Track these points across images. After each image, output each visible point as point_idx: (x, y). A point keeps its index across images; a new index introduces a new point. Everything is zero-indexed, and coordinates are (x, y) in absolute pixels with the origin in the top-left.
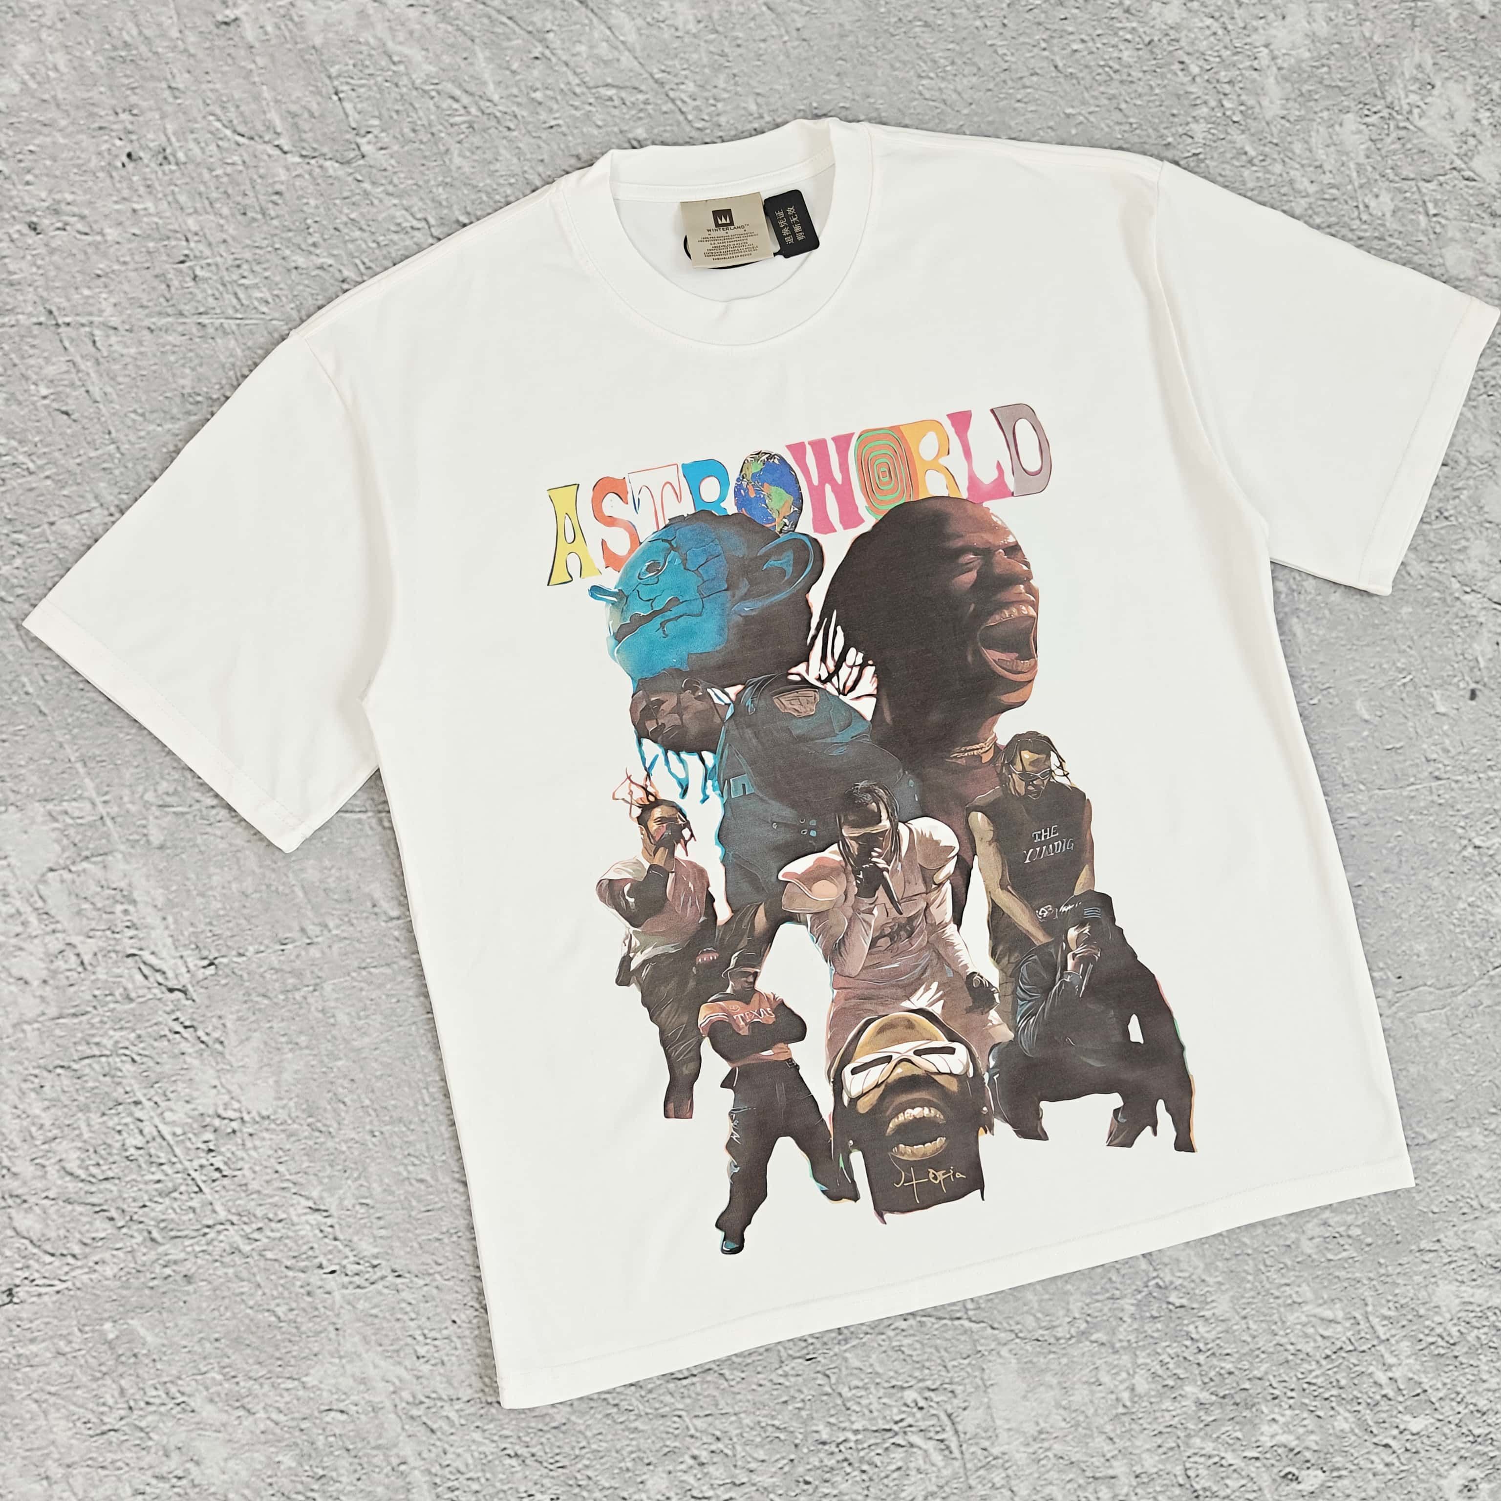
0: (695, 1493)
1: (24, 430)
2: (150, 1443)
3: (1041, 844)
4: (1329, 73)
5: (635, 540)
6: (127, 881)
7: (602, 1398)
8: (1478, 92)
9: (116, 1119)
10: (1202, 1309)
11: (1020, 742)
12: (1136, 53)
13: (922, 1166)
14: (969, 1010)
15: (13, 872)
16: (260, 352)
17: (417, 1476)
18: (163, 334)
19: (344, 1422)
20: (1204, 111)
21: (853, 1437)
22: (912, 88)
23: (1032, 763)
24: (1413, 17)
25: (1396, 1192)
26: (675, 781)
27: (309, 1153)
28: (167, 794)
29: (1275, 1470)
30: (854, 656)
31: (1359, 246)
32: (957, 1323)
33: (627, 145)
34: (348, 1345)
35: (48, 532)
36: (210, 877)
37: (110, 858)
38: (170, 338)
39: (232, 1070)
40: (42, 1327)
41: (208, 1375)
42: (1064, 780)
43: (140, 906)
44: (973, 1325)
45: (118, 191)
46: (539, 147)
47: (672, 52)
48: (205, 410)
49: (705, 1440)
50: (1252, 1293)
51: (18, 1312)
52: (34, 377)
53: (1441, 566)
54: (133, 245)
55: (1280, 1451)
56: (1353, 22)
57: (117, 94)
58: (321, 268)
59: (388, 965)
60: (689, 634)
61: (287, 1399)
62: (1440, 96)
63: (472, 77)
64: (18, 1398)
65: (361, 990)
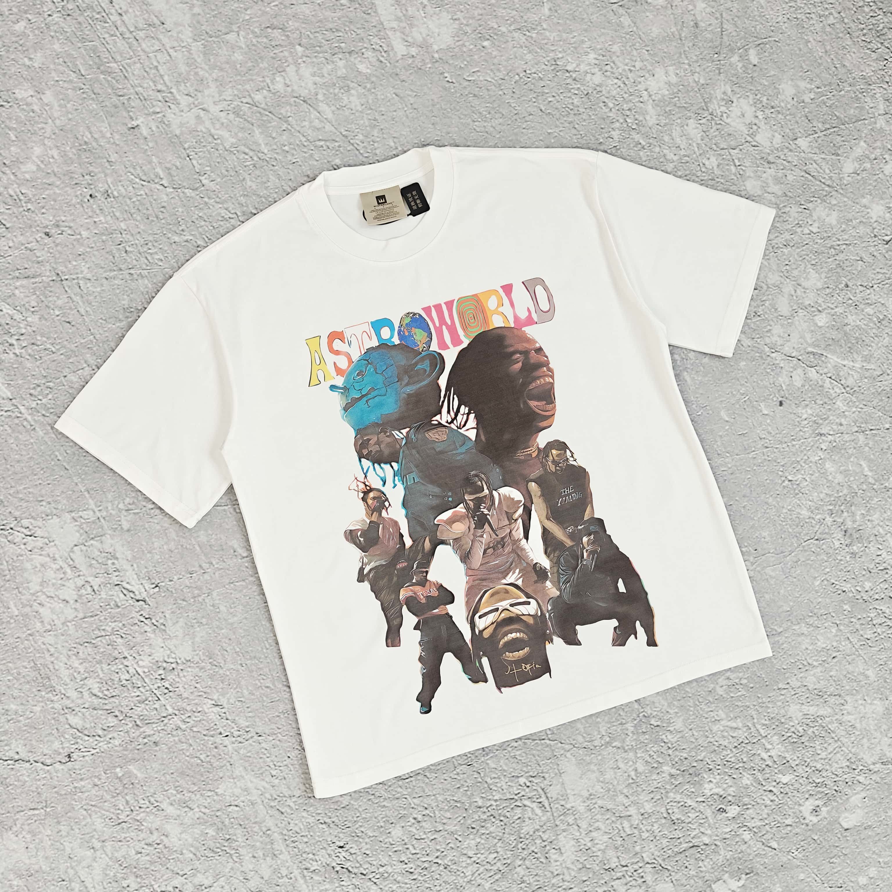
0: (417, 837)
1: (50, 332)
2: (143, 827)
3: (565, 496)
4: (679, 100)
5: (350, 361)
6: (113, 548)
7: (366, 791)
8: (755, 103)
9: (115, 666)
10: (668, 726)
11: (551, 445)
12: (581, 100)
13: (518, 662)
14: (536, 582)
15: (57, 547)
16: (160, 285)
17: (276, 836)
18: (112, 280)
19: (237, 811)
20: (617, 125)
21: (495, 804)
22: (470, 127)
23: (557, 456)
24: (719, 69)
25: (763, 659)
26: (379, 478)
27: (211, 677)
28: (130, 504)
29: (713, 807)
30: (464, 409)
31: (702, 185)
32: (543, 741)
33: (332, 168)
34: (237, 772)
35: (64, 380)
36: (153, 543)
37: (104, 538)
38: (116, 282)
39: (170, 638)
40: (86, 772)
41: (169, 792)
42: (574, 463)
43: (120, 560)
44: (551, 742)
45: (86, 213)
46: (289, 173)
47: (350, 121)
48: (135, 315)
49: (420, 809)
50: (694, 717)
51: (73, 765)
52: (52, 306)
53: (759, 340)
54: (95, 239)
55: (715, 797)
56: (689, 74)
57: (83, 167)
58: (187, 241)
59: (243, 580)
60: (380, 405)
61: (209, 801)
62: (737, 106)
63: (253, 142)
64: (76, 808)
65: (231, 594)
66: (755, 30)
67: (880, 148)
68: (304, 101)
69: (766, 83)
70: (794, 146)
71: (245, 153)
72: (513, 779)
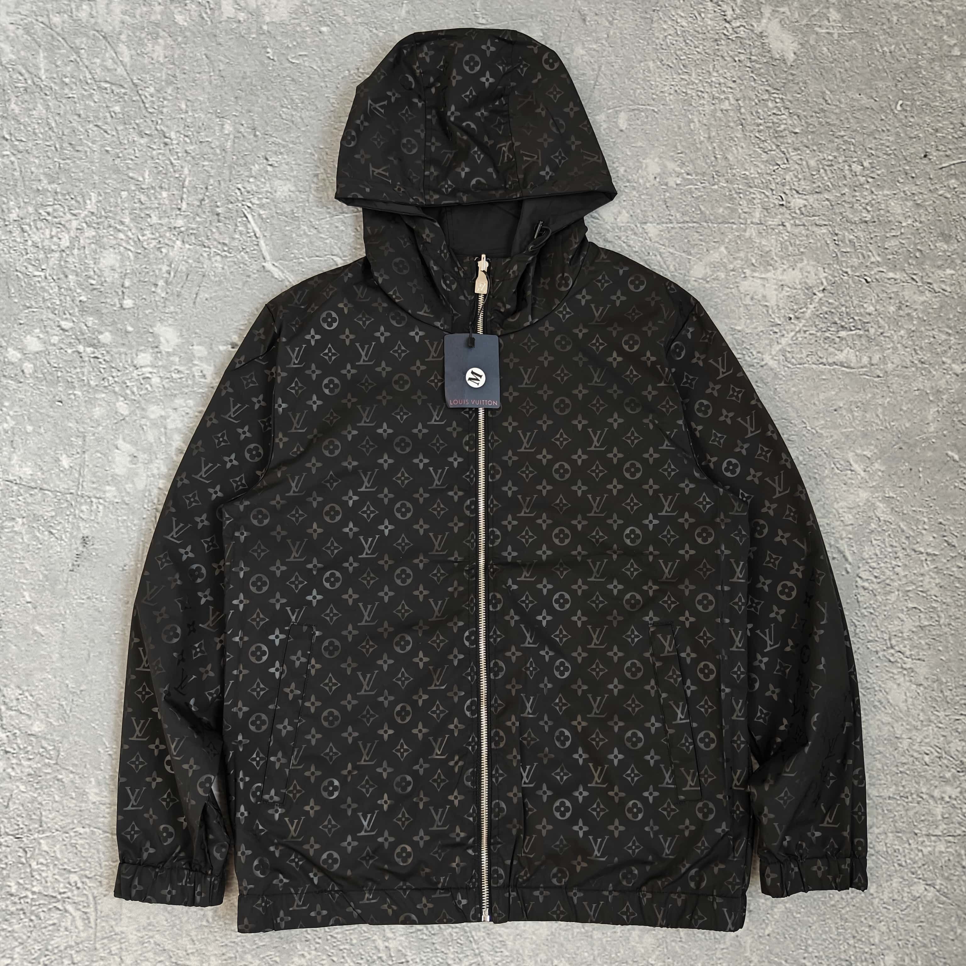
66: (634, 93)
67: (742, 260)
68: (104, 37)
69: (629, 153)
70: (641, 230)
71: (21, 74)
72: (63, 872)
